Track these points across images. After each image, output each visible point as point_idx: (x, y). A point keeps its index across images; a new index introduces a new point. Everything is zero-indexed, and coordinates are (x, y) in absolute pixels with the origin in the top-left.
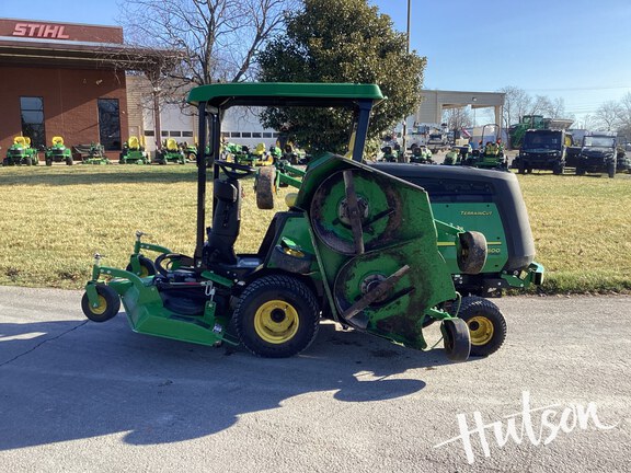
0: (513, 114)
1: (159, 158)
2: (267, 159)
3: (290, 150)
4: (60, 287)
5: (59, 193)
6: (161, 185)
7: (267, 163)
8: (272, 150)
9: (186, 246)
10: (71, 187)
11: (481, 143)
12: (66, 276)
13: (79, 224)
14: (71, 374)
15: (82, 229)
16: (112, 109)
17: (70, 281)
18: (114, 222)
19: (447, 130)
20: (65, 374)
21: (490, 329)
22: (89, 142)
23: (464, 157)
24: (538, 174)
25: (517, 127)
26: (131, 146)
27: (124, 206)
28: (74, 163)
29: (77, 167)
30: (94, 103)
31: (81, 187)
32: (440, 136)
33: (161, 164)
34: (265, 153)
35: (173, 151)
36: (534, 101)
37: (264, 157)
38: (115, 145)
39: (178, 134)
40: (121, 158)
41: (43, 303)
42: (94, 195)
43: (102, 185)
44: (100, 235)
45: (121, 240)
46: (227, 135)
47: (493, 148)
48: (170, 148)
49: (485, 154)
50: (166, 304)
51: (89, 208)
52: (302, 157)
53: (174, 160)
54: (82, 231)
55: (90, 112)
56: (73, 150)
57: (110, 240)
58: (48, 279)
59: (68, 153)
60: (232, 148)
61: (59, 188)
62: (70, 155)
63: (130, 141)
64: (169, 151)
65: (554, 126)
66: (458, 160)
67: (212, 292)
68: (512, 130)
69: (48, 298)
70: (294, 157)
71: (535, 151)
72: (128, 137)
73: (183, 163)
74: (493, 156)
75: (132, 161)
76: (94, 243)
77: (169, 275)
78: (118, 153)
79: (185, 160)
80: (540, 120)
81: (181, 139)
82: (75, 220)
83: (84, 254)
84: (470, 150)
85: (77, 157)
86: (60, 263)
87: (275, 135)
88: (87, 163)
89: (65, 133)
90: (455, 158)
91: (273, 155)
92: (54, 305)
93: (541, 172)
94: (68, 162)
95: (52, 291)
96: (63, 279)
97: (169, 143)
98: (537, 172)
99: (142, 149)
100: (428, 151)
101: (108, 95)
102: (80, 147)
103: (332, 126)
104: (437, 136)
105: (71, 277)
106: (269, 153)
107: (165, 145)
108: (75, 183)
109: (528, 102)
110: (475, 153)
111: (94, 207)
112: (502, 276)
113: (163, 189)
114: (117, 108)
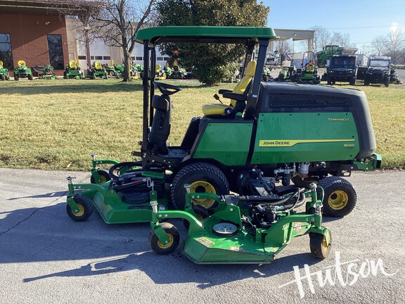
0: (318, 44)
1: (90, 75)
2: (162, 76)
3: (177, 69)
4: (40, 169)
5: (28, 100)
6: (96, 94)
7: (163, 78)
8: (165, 69)
9: (122, 138)
10: (36, 95)
11: (302, 64)
12: (42, 160)
13: (46, 123)
14: (61, 235)
15: (49, 126)
16: (56, 41)
17: (46, 164)
18: (70, 122)
19: (278, 55)
20: (56, 235)
21: (346, 198)
22: (43, 64)
23: (291, 74)
24: (340, 85)
25: (322, 53)
26: (71, 67)
27: (75, 110)
28: (34, 78)
29: (36, 81)
30: (45, 38)
31: (42, 96)
32: (273, 59)
33: (92, 78)
34: (161, 72)
35: (99, 70)
36: (332, 35)
37: (160, 74)
38: (60, 66)
39: (100, 58)
40: (65, 74)
41: (30, 181)
42: (52, 102)
43: (56, 94)
44: (62, 131)
45: (77, 134)
46: (133, 58)
47: (310, 67)
48: (97, 68)
49: (305, 72)
50: (124, 199)
51: (51, 111)
52: (186, 74)
53: (100, 76)
54: (49, 128)
55: (42, 44)
56: (32, 70)
57: (70, 134)
58: (31, 163)
59: (29, 72)
60: (138, 67)
61: (28, 97)
62: (30, 73)
63: (71, 63)
64: (97, 70)
65: (345, 52)
66: (288, 75)
67: (152, 185)
68: (319, 55)
69: (33, 177)
70: (180, 74)
71: (338, 69)
72: (68, 61)
73: (106, 78)
74: (310, 73)
75: (72, 77)
76: (58, 137)
77: (120, 179)
78: (63, 72)
79: (108, 76)
80: (336, 48)
81: (103, 62)
82: (43, 120)
83: (53, 145)
84: (295, 69)
85: (35, 74)
86: (37, 151)
87: (165, 59)
88: (42, 78)
89: (27, 58)
90: (286, 74)
91: (166, 72)
92: (38, 182)
93: (342, 83)
94: (30, 78)
95: (35, 171)
96: (41, 162)
97: (96, 65)
98: (339, 83)
99: (79, 69)
100: (268, 70)
101: (54, 32)
102: (37, 67)
103: (208, 54)
104: (271, 59)
105: (46, 161)
106: (163, 71)
107: (94, 66)
108: (38, 92)
109: (328, 36)
110: (299, 71)
111: (54, 110)
112: (354, 163)
113: (98, 97)
114: (60, 41)
